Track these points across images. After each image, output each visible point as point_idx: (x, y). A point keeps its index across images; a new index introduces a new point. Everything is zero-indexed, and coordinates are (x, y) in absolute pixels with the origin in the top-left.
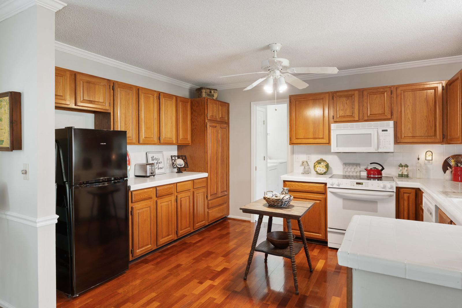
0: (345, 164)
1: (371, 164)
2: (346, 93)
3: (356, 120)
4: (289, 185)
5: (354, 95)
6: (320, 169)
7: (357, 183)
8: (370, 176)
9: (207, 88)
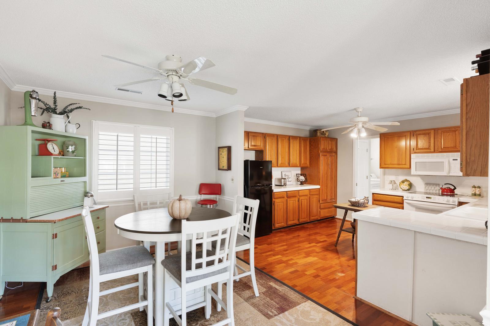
0: (427, 184)
1: (445, 184)
2: (424, 132)
3: (432, 151)
4: (377, 197)
5: (430, 133)
6: (404, 186)
7: (427, 198)
8: (443, 193)
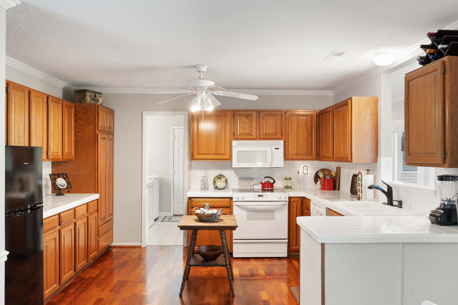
0: (241, 179)
1: (265, 178)
2: (245, 113)
3: (254, 138)
4: (196, 202)
5: (252, 115)
6: (220, 184)
7: (259, 196)
8: (264, 189)
9: (91, 91)
